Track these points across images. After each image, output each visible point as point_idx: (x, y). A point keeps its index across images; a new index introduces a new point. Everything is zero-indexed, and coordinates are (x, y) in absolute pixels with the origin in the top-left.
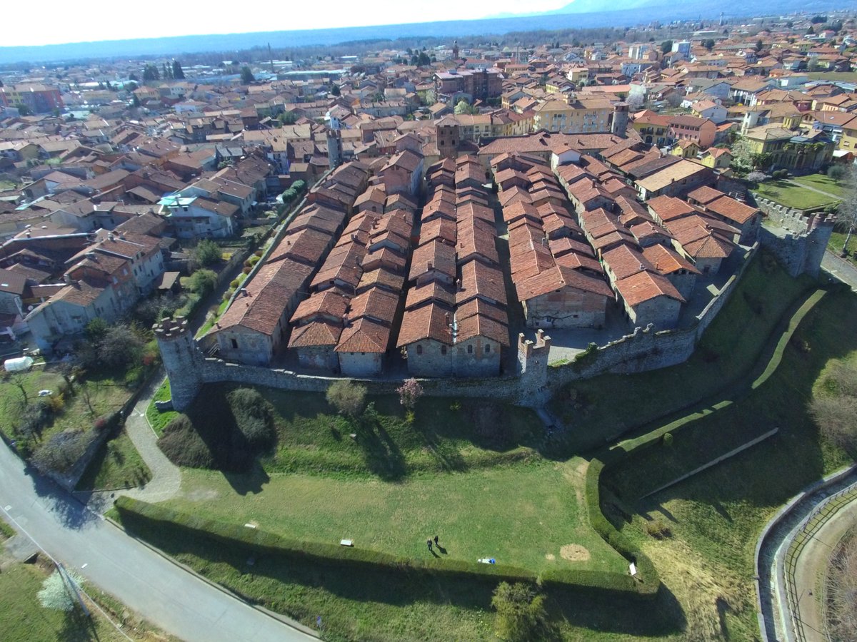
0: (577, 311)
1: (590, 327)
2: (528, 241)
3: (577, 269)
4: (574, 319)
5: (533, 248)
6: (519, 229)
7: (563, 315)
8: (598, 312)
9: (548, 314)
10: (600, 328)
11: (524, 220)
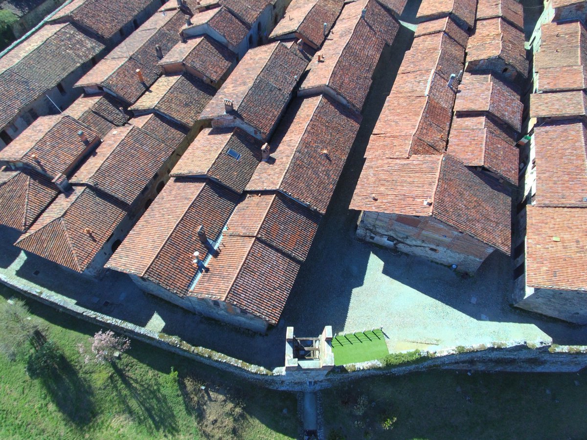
0: (438, 246)
1: (450, 266)
2: (428, 71)
3: (473, 169)
4: (430, 252)
5: (427, 93)
6: (429, 38)
7: (414, 243)
8: (471, 257)
9: (391, 233)
10: (465, 275)
11: (443, 23)
